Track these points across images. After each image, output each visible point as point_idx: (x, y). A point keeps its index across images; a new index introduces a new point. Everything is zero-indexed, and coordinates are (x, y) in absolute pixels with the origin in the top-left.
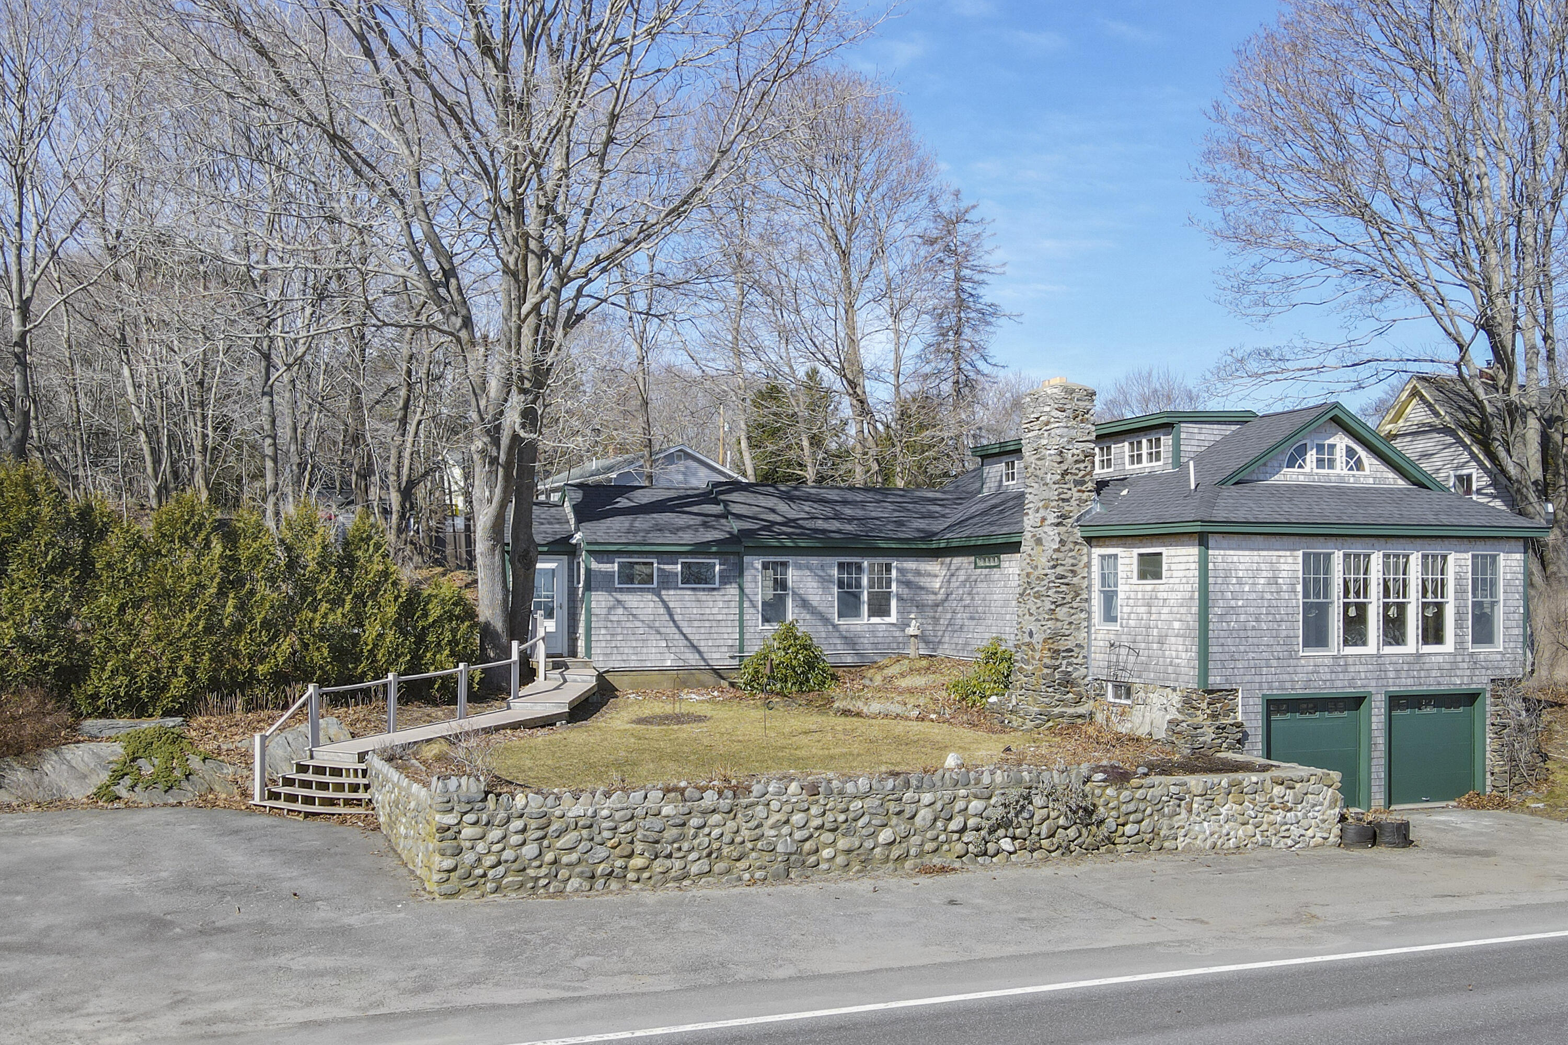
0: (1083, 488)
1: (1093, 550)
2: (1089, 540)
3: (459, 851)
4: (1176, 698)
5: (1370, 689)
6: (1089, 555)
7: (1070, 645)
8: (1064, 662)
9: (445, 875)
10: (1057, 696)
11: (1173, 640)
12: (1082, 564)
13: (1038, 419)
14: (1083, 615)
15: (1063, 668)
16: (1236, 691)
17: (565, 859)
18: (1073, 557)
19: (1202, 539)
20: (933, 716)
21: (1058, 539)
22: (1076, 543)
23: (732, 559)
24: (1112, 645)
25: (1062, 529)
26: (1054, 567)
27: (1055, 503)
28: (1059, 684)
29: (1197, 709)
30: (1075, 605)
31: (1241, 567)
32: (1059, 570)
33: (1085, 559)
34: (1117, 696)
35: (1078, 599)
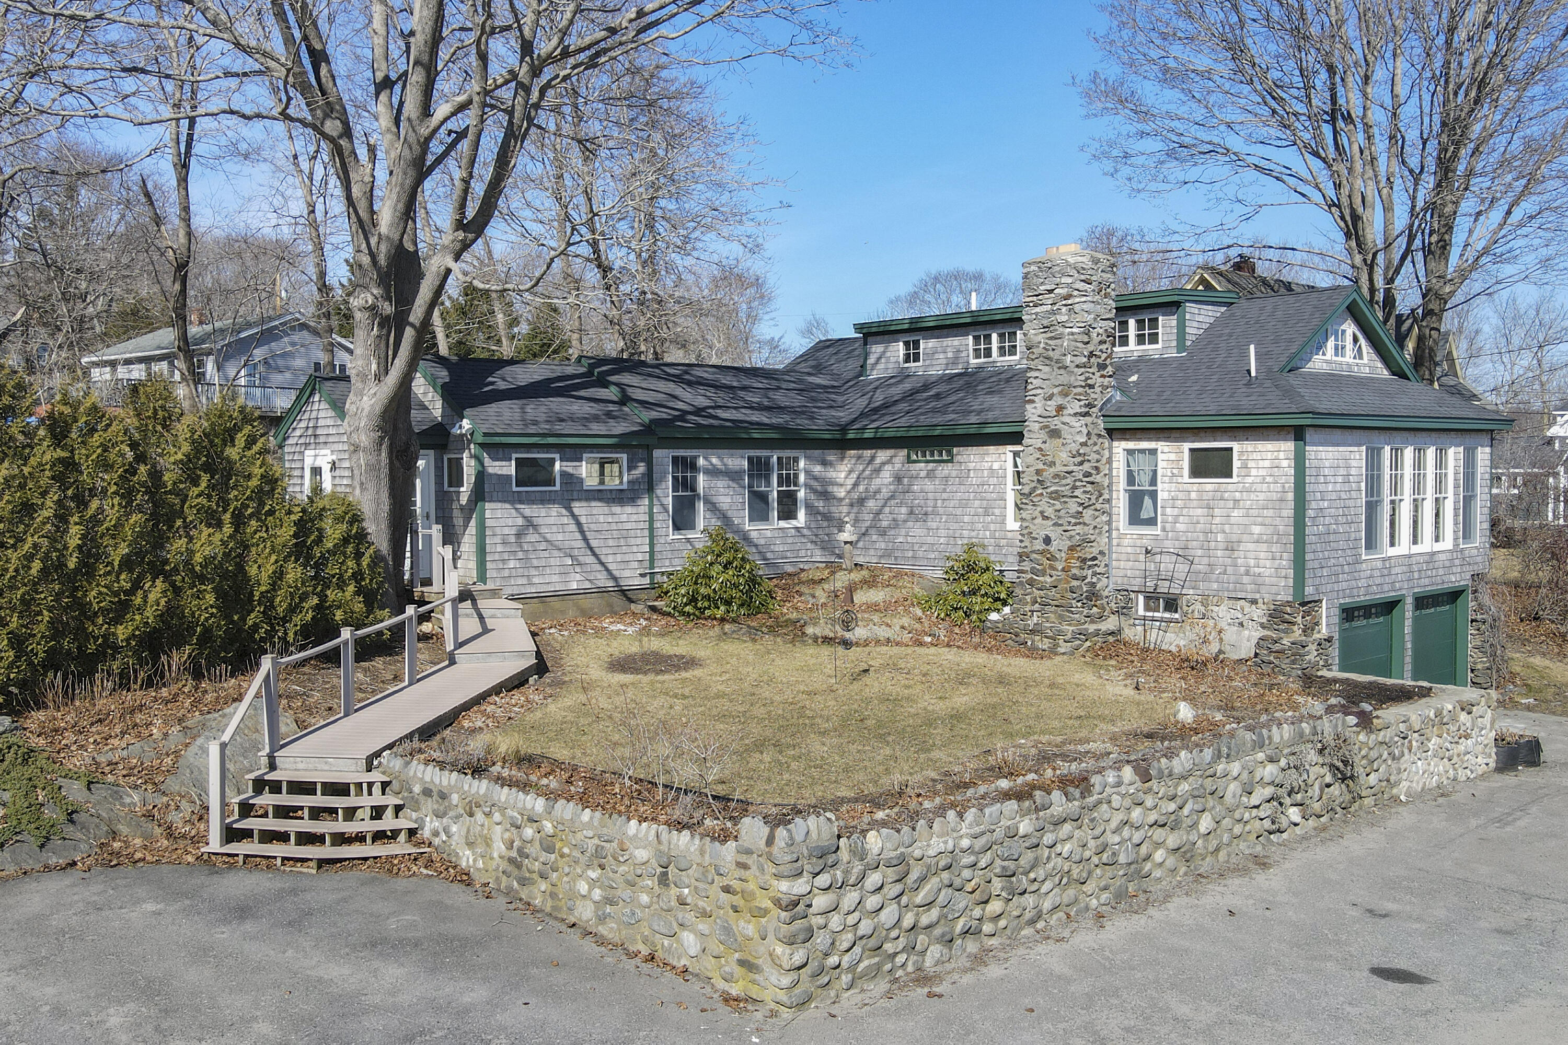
0: (1105, 373)
1: (1115, 444)
2: (1113, 433)
3: (809, 934)
4: (1258, 613)
5: (1404, 592)
6: (1110, 449)
7: (1095, 552)
8: (1090, 572)
10: (1086, 611)
11: (1251, 546)
12: (1104, 460)
13: (1051, 291)
14: (1105, 518)
15: (1088, 580)
16: (1321, 601)
17: (925, 920)
18: (1097, 452)
19: (1298, 434)
21: (1085, 431)
22: (1099, 436)
23: (641, 453)
24: (1147, 552)
25: (1088, 420)
26: (1081, 463)
27: (1080, 390)
28: (1087, 598)
29: (1293, 624)
30: (1098, 506)
31: (1327, 464)
32: (1086, 467)
33: (1106, 454)
35: (1101, 500)
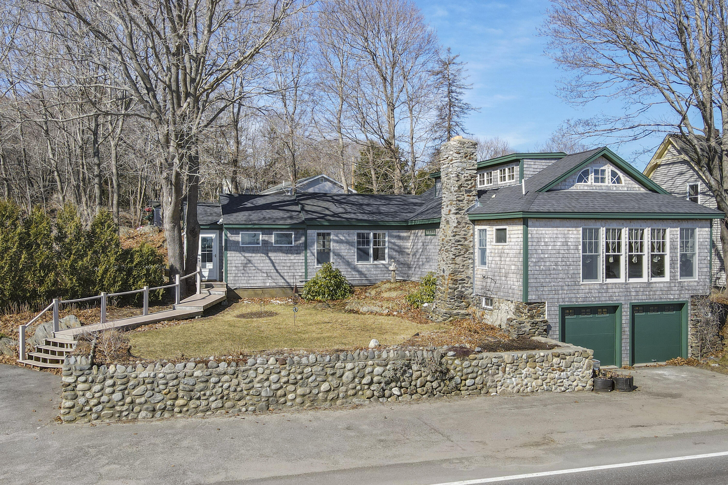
0: (470, 194)
1: (476, 227)
2: (474, 222)
3: (76, 397)
4: (512, 306)
5: (621, 302)
6: (474, 229)
7: (463, 276)
8: (460, 286)
9: (67, 410)
10: (456, 304)
11: (511, 275)
12: (470, 234)
13: (447, 158)
14: (470, 261)
15: (460, 289)
16: (545, 303)
17: (138, 401)
18: (464, 231)
19: (525, 222)
20: (395, 313)
21: (456, 221)
22: (466, 223)
23: (301, 231)
24: (484, 277)
25: (458, 216)
26: (454, 236)
27: (455, 202)
28: (457, 298)
29: (523, 313)
30: (466, 256)
31: (547, 236)
32: (457, 237)
33: (471, 231)
34: (487, 304)
35: (468, 253)
